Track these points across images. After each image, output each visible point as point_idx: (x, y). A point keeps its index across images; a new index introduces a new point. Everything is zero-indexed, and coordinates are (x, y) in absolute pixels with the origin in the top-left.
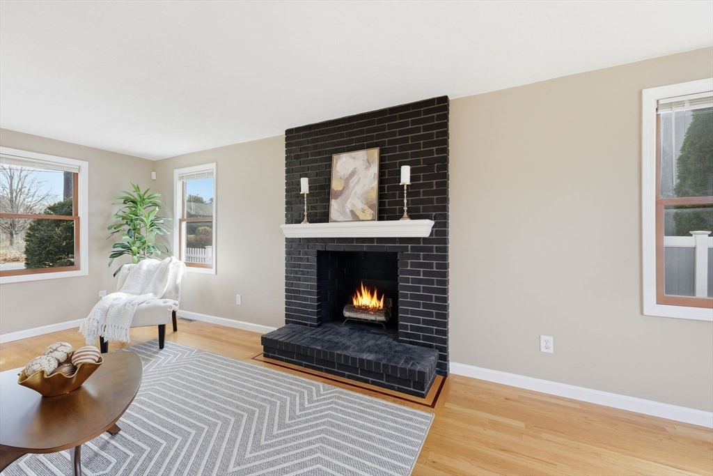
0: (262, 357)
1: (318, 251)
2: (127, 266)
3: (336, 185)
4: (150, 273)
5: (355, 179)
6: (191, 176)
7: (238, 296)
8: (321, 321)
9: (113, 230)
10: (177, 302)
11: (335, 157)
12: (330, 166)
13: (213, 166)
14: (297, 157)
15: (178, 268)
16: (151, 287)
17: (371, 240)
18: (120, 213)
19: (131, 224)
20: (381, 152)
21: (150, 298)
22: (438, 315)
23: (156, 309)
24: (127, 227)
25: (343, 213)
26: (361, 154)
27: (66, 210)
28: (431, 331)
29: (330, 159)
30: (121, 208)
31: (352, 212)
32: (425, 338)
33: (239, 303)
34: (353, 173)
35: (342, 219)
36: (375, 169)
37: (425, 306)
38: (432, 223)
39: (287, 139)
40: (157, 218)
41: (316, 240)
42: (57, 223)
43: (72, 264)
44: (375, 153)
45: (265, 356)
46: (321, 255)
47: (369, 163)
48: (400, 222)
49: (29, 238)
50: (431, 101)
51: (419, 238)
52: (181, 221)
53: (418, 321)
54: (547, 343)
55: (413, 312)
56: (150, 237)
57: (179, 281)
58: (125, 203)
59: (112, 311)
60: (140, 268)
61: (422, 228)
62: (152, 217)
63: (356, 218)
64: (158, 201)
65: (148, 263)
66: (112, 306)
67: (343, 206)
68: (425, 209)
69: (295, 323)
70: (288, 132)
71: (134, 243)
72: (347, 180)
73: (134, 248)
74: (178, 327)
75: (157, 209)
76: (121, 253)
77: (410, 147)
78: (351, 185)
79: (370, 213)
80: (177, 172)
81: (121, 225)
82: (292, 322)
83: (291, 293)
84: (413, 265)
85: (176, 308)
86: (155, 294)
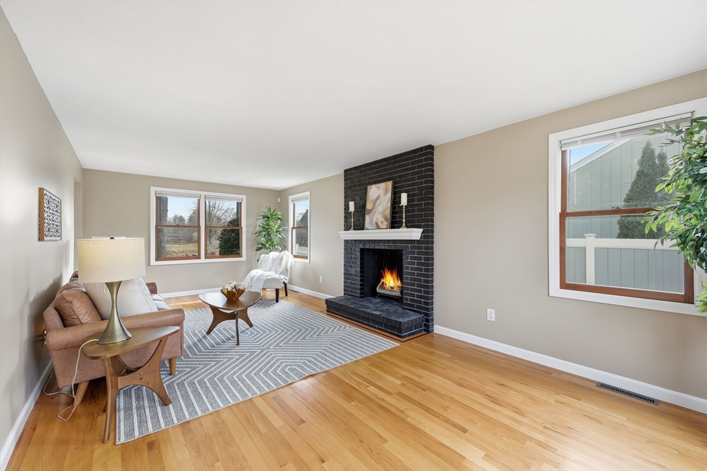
0: (326, 312)
1: (361, 249)
2: (263, 255)
3: (369, 206)
4: (274, 260)
5: (378, 202)
6: (297, 200)
7: (321, 277)
8: (363, 295)
9: (258, 234)
10: (287, 278)
11: (369, 187)
12: (366, 193)
13: (308, 193)
14: (350, 187)
15: (288, 258)
16: (274, 268)
17: (389, 241)
18: (261, 225)
19: (266, 230)
20: (394, 183)
21: (273, 274)
22: (425, 292)
23: (274, 280)
24: (264, 233)
25: (371, 223)
26: (382, 185)
27: (236, 222)
28: (420, 302)
29: (366, 189)
30: (261, 222)
31: (376, 223)
32: (418, 307)
33: (321, 282)
34: (378, 198)
35: (371, 228)
36: (389, 195)
37: (418, 285)
38: (421, 230)
39: (345, 176)
40: (280, 227)
41: (360, 241)
42: (233, 231)
43: (239, 254)
44: (390, 184)
45: (327, 311)
46: (362, 251)
47: (386, 191)
48: (401, 230)
49: (221, 239)
50: (421, 149)
51: (415, 240)
52: (293, 228)
53: (413, 295)
54: (491, 314)
55: (412, 290)
56: (276, 238)
57: (289, 266)
58: (263, 218)
59: (255, 278)
60: (269, 257)
61: (416, 234)
62: (276, 227)
63: (378, 227)
64: (280, 217)
65: (274, 254)
66: (254, 276)
67: (372, 219)
68: (418, 221)
69: (349, 295)
70: (346, 171)
71: (267, 242)
72: (375, 202)
73: (267, 245)
74: (288, 294)
75: (279, 221)
76: (261, 248)
77: (409, 180)
78: (377, 205)
79: (385, 224)
80: (290, 198)
81: (261, 232)
82: (347, 294)
83: (347, 275)
84: (412, 258)
85: (286, 282)
86: (276, 272)
